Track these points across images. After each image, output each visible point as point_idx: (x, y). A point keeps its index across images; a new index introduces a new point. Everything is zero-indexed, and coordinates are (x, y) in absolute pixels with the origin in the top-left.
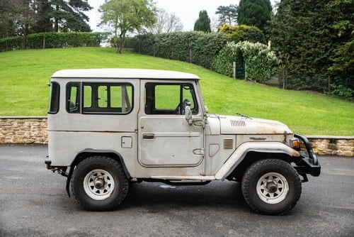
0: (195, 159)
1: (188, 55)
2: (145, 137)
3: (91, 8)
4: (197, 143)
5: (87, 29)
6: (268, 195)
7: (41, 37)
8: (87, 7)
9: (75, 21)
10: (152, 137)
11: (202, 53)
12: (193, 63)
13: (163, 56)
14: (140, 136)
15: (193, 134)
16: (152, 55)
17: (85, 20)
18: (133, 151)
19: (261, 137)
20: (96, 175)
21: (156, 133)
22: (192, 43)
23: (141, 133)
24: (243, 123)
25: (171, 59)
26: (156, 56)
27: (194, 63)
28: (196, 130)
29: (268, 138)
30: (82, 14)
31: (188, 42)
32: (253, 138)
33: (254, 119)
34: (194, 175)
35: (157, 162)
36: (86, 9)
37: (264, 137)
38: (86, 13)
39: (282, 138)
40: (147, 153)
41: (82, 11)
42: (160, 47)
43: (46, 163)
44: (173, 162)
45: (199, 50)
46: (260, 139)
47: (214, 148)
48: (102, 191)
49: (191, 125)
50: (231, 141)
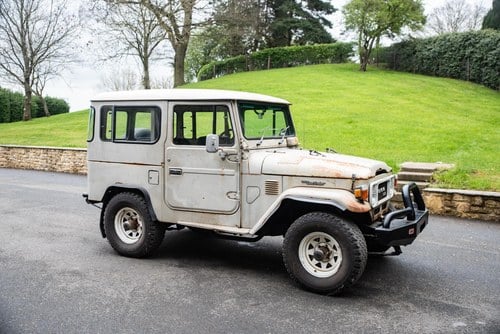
0: (229, 204)
1: (464, 69)
2: (172, 172)
3: (334, 10)
4: (232, 183)
5: (328, 39)
6: (319, 265)
7: (266, 55)
8: (329, 9)
9: (310, 30)
10: (179, 173)
11: (486, 64)
12: (471, 80)
13: (427, 72)
14: (167, 172)
15: (227, 171)
16: (411, 71)
17: (326, 28)
18: (159, 189)
19: (318, 180)
20: (129, 214)
21: (184, 169)
22: (471, 49)
23: (168, 167)
25: (437, 75)
26: (417, 72)
27: (473, 81)
28: (230, 167)
29: (329, 183)
30: (323, 19)
31: (465, 47)
32: (306, 182)
34: (228, 226)
35: (185, 205)
36: (329, 13)
37: (322, 181)
38: (328, 17)
39: (348, 184)
40: (174, 192)
41: (323, 16)
42: (422, 59)
43: (84, 196)
44: (202, 206)
45: (481, 59)
46: (316, 184)
47: (253, 192)
48: (134, 234)
49: (223, 159)
50: (275, 183)
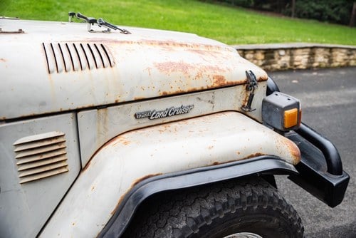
19: (175, 103)
24: (102, 55)
29: (200, 105)
33: (137, 33)
39: (236, 97)
46: (171, 112)
50: (57, 142)
